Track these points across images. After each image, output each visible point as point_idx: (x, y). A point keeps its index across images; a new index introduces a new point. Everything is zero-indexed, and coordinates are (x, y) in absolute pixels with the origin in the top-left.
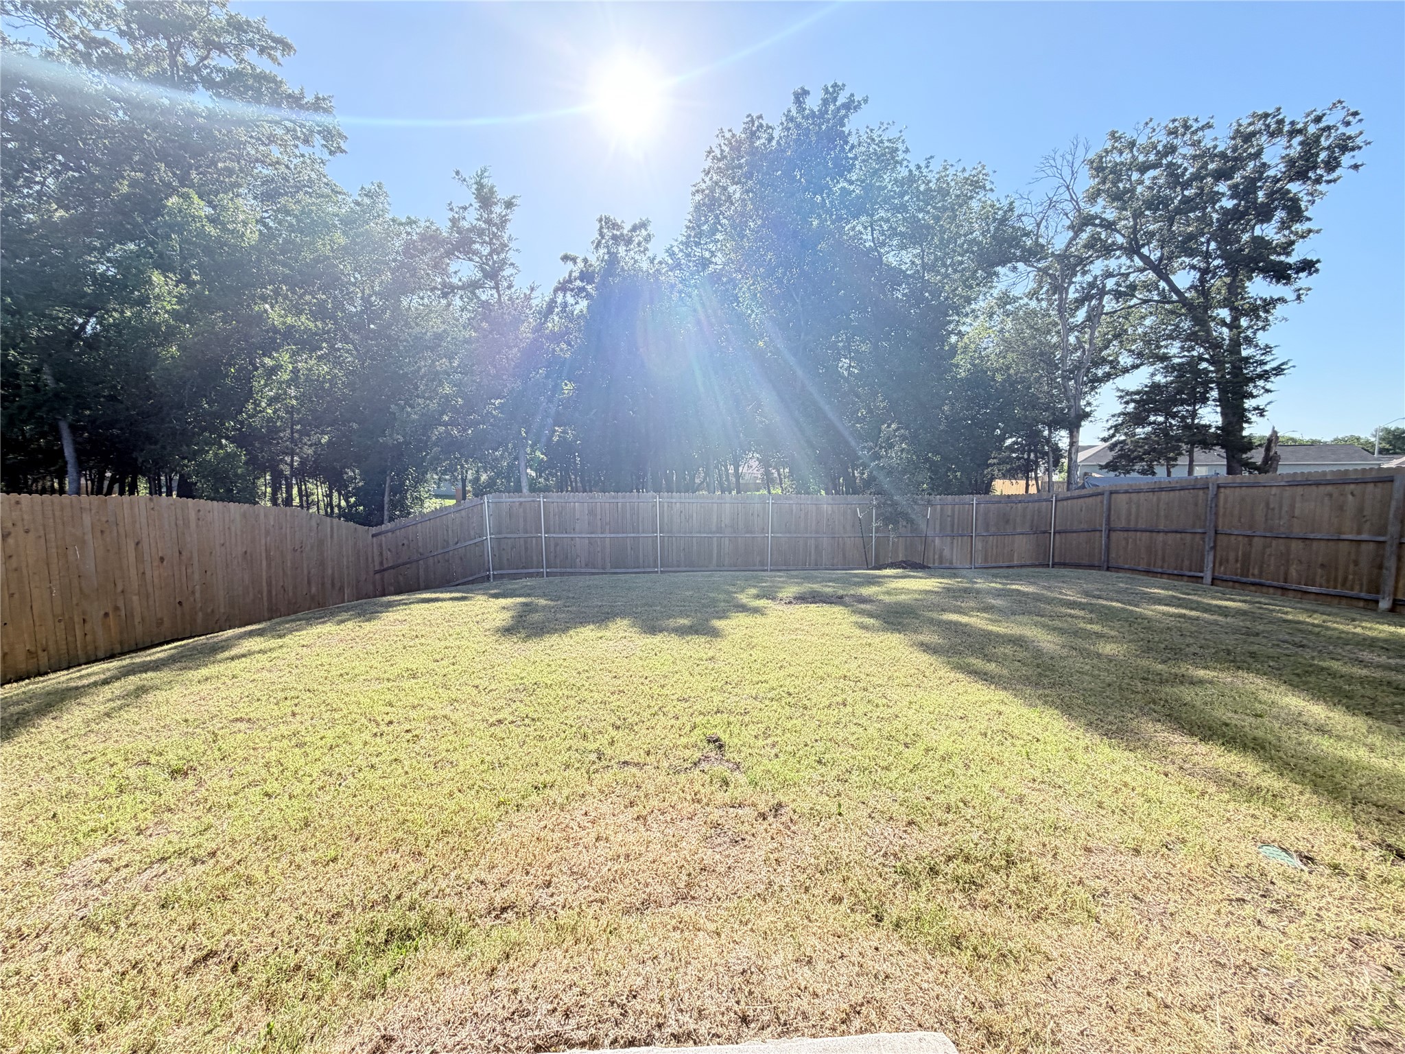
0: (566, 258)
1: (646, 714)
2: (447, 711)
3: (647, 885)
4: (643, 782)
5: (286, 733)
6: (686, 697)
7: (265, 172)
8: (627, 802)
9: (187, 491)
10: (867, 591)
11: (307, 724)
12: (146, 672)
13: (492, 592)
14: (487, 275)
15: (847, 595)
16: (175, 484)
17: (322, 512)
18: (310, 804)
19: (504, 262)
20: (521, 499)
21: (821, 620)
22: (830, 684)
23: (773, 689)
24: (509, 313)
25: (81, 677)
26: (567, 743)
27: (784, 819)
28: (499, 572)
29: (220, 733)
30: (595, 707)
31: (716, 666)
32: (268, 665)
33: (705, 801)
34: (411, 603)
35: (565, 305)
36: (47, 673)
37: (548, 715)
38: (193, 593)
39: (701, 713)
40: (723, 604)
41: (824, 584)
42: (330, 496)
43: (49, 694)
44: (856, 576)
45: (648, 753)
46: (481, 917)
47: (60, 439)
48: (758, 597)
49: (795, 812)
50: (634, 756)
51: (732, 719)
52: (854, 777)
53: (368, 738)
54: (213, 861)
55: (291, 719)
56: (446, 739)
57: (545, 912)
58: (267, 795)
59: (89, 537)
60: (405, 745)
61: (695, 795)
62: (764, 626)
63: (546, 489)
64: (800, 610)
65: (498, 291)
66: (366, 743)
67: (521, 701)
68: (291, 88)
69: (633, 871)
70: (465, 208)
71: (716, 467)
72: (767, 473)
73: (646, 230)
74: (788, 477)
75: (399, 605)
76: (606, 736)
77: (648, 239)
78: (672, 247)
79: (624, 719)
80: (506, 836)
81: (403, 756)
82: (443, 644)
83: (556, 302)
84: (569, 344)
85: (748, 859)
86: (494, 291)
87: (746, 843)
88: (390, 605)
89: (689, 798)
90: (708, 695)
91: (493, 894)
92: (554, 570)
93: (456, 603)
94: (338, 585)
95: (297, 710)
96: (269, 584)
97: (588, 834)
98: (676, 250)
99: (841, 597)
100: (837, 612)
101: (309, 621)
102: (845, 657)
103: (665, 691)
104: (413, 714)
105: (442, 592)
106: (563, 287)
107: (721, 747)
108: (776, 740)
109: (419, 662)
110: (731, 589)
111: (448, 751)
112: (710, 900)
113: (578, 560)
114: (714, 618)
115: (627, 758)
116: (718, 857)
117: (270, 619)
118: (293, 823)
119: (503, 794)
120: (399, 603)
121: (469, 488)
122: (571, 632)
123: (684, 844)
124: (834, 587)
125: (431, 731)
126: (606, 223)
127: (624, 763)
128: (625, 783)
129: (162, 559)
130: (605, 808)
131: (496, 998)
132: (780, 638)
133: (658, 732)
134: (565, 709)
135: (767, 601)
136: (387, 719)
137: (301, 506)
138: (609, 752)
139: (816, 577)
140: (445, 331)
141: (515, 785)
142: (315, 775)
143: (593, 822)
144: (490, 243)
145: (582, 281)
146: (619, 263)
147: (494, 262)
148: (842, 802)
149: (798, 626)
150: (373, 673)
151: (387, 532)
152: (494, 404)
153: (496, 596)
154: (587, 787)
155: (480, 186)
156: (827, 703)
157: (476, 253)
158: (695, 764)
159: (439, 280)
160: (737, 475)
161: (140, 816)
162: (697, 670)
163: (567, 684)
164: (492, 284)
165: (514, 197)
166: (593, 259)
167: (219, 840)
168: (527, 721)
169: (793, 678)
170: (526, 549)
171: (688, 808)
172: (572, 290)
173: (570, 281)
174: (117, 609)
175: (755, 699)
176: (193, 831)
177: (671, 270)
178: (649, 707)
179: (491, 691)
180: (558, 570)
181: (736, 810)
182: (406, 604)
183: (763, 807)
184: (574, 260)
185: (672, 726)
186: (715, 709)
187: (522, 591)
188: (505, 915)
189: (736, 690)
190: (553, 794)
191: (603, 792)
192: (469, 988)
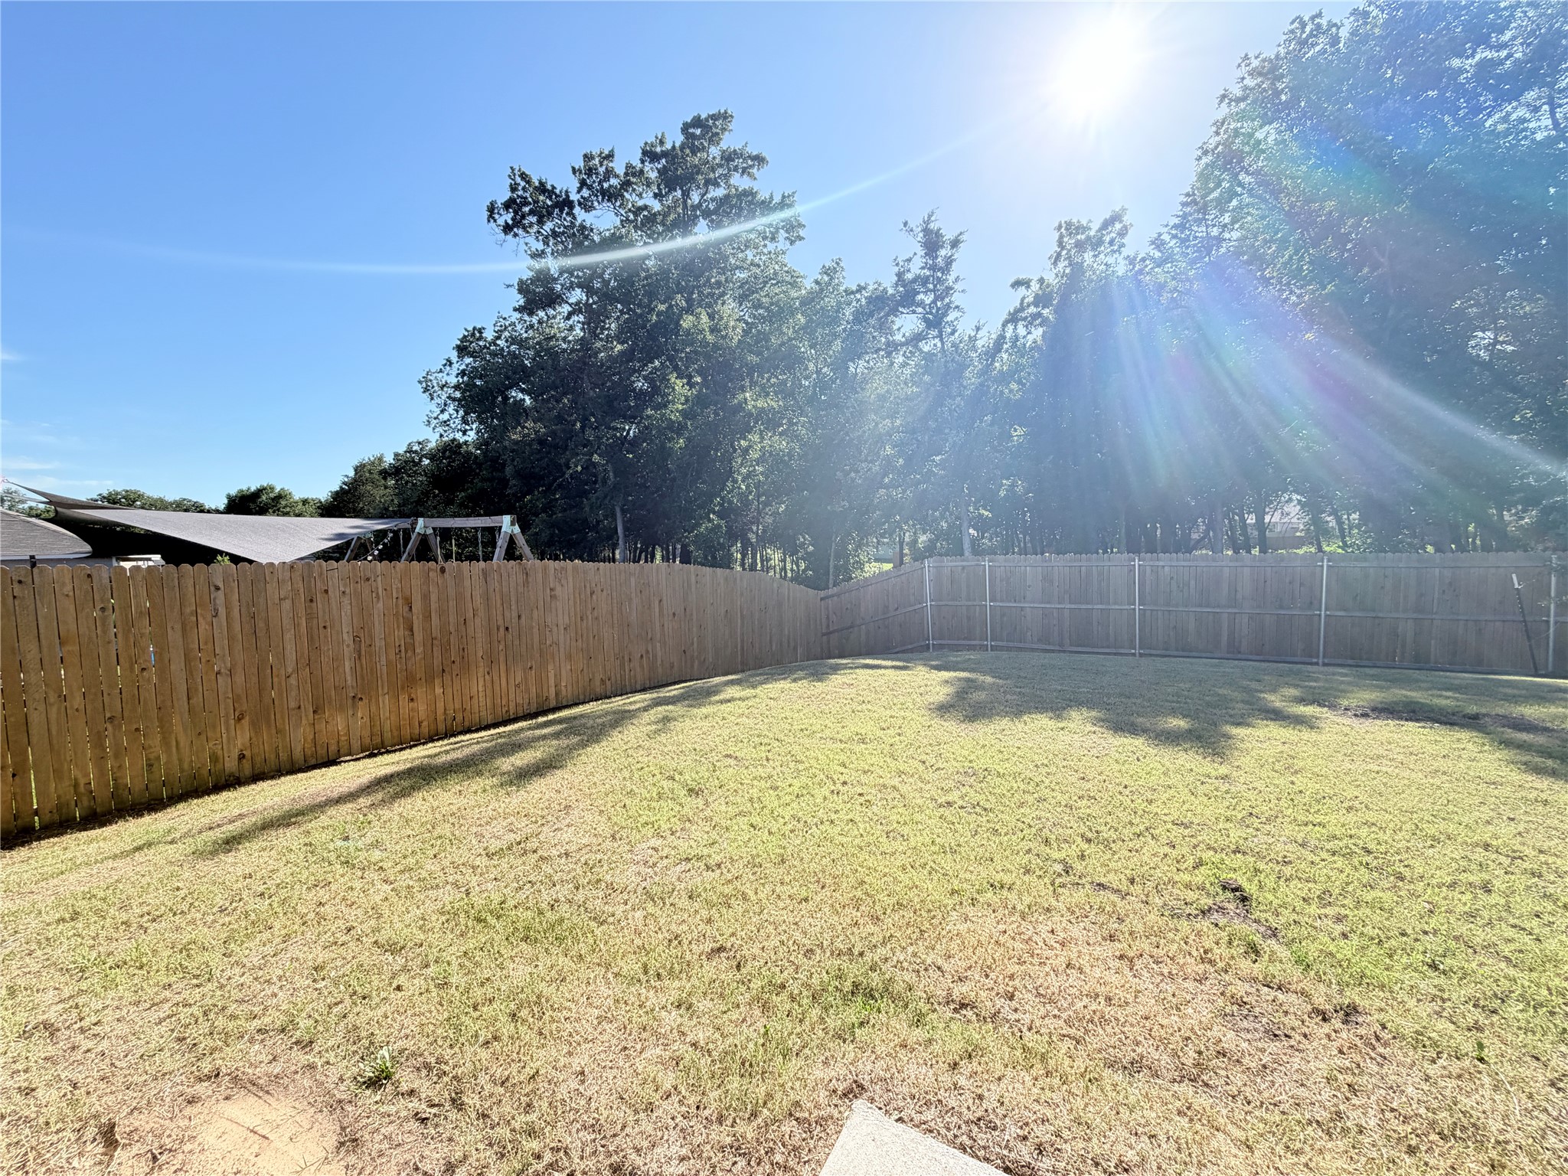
0: (1017, 284)
1: (1127, 832)
2: (896, 782)
3: (1138, 1044)
4: (1127, 916)
5: (763, 775)
6: (1185, 821)
7: (742, 276)
8: (1106, 933)
9: (686, 559)
10: (1531, 711)
11: (779, 769)
12: (667, 704)
13: (933, 663)
14: (930, 324)
15: (1487, 715)
16: (678, 552)
17: (778, 576)
18: (784, 842)
19: (948, 306)
20: (964, 563)
21: (1429, 749)
22: (1452, 851)
23: (1335, 837)
24: (953, 360)
25: (631, 703)
26: (1026, 845)
27: (1362, 1031)
28: (940, 642)
29: (718, 764)
30: (1059, 810)
31: (1233, 789)
32: (747, 711)
33: (1221, 965)
34: (856, 668)
35: (1016, 338)
36: (610, 697)
37: (1002, 808)
38: (693, 644)
39: (1209, 848)
40: (1240, 705)
41: (1435, 692)
42: (784, 561)
43: (615, 713)
44: (1509, 684)
45: (1132, 881)
46: (939, 1004)
47: (615, 520)
48: (1302, 701)
49: (1384, 1027)
50: (1112, 879)
51: (1261, 866)
52: (1513, 1009)
53: (827, 794)
54: (718, 871)
55: (765, 763)
56: (895, 810)
57: (1008, 1025)
58: (752, 825)
59: (633, 595)
60: (859, 808)
61: (1206, 952)
62: (1315, 744)
63: (992, 552)
64: (1385, 730)
65: (941, 340)
66: (825, 798)
67: (971, 786)
68: (763, 195)
69: (1117, 1019)
70: (909, 260)
71: (1226, 515)
72: (1316, 521)
73: (1121, 222)
74: (1358, 527)
75: (846, 668)
76: (1074, 847)
77: (1122, 233)
78: (1160, 235)
79: (1097, 832)
80: (963, 928)
81: (858, 819)
82: (888, 713)
83: (1005, 338)
84: (1019, 382)
85: (1296, 1066)
86: (937, 340)
87: (1292, 1042)
88: (836, 669)
89: (1195, 953)
90: (1221, 826)
91: (951, 985)
92: (1000, 644)
93: (898, 672)
94: (792, 644)
95: (770, 755)
96: (742, 641)
97: (1057, 956)
98: (1166, 237)
99: (1476, 717)
100: (1466, 741)
101: (771, 677)
102: (1486, 813)
103: (1153, 808)
104: (864, 779)
105: (884, 659)
106: (1013, 318)
107: (1244, 899)
108: (1343, 912)
109: (868, 728)
110: (1254, 685)
111: (898, 823)
112: (1233, 1097)
113: (1029, 634)
114: (1227, 722)
115: (1103, 880)
116: (1245, 1045)
117: (743, 671)
118: (773, 857)
119: (956, 882)
120: (846, 667)
121: (906, 551)
122: (1025, 718)
123: (1190, 1011)
124: (1457, 700)
125: (881, 799)
126: (1067, 229)
127: (1098, 885)
128: (1102, 909)
129: (674, 614)
130: (1076, 931)
131: (960, 1095)
132: (1347, 765)
133: (1145, 858)
134: (1021, 805)
135: (1319, 709)
136: (842, 779)
137: (762, 570)
138: (1079, 866)
139: (1417, 681)
140: (888, 391)
141: (968, 875)
142: (787, 818)
143: (1063, 945)
144: (934, 291)
145: (1037, 306)
146: (1084, 273)
147: (938, 309)
148: (1485, 1042)
149: (1381, 752)
150: (827, 732)
151: (832, 596)
152: (934, 461)
153: (938, 668)
154: (1054, 903)
155: (927, 231)
156: (1448, 879)
157: (921, 304)
158: (1203, 912)
159: (883, 340)
160: (1260, 525)
161: (672, 820)
162: (1201, 789)
163: (1023, 776)
164: (936, 333)
165: (961, 234)
166: (1051, 278)
167: (722, 855)
168: (978, 810)
169: (1373, 829)
170: (969, 618)
171: (1195, 968)
172: (1025, 319)
173: (1022, 309)
174: (647, 652)
175: (1303, 845)
176: (705, 842)
177: (1159, 266)
178: (1131, 823)
179: (938, 769)
180: (1004, 644)
181: (1273, 993)
182: (851, 668)
183: (1320, 1001)
184: (1026, 283)
185: (1166, 855)
186: (1233, 847)
187: (965, 665)
188: (964, 1012)
189: (1267, 827)
190: (1012, 897)
191: (1073, 913)
192: (931, 1072)
